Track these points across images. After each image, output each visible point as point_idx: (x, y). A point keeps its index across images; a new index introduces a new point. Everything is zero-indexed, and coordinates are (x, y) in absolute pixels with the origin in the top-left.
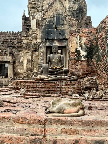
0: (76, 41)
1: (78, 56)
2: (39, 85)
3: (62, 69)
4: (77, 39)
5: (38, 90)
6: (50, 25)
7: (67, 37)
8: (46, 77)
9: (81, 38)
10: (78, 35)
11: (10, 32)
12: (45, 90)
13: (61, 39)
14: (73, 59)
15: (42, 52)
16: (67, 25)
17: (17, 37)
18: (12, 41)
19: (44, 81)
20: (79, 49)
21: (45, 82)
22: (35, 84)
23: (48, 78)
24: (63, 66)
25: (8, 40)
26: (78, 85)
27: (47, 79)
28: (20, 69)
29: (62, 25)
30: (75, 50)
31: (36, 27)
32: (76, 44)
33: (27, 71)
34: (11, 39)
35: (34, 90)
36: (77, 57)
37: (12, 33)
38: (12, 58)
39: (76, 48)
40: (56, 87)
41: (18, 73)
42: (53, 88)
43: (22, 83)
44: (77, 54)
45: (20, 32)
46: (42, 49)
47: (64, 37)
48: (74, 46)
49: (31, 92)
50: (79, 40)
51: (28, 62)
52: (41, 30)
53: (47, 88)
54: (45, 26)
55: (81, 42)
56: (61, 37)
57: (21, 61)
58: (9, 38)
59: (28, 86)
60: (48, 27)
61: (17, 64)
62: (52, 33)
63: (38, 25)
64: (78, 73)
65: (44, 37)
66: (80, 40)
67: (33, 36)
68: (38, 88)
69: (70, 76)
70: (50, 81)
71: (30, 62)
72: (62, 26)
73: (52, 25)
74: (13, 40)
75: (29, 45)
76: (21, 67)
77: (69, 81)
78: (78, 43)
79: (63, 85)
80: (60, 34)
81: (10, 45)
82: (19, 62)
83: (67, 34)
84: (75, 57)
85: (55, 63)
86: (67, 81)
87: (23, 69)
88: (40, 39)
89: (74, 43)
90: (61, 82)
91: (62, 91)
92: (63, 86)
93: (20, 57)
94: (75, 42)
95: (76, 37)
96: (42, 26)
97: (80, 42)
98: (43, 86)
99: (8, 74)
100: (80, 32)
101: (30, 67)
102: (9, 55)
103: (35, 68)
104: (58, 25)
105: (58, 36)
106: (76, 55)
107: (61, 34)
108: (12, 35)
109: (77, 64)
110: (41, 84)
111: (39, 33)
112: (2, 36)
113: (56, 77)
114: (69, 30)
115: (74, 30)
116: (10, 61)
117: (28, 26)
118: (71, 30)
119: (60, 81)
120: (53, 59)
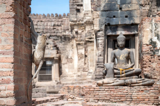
0: (150, 28)
1: (153, 49)
2: (102, 92)
3: (132, 69)
4: (152, 25)
5: (101, 98)
6: (111, 5)
7: (137, 21)
8: (111, 81)
9: (157, 24)
10: (152, 20)
11: (52, 14)
12: (110, 99)
13: (129, 24)
14: (147, 54)
15: (101, 44)
16: (137, 4)
17: (62, 21)
18: (55, 29)
19: (109, 86)
20: (155, 39)
21: (109, 88)
22: (97, 91)
23: (113, 82)
24: (133, 66)
25: (50, 27)
26: (154, 90)
27: (112, 84)
28: (69, 69)
29: (129, 3)
30: (149, 41)
31: (91, 7)
32: (150, 32)
33: (79, 71)
34: (54, 25)
35: (95, 98)
36: (152, 51)
37: (56, 17)
38: (58, 53)
39: (151, 38)
40: (125, 95)
41: (66, 74)
42: (120, 95)
43: (75, 89)
44: (151, 46)
45: (66, 15)
46: (101, 39)
47: (132, 22)
48: (148, 35)
49: (92, 101)
50: (154, 27)
51: (79, 58)
52: (99, 13)
53: (112, 96)
54: (105, 6)
55: (158, 30)
56: (128, 22)
57: (69, 57)
58: (52, 24)
59: (87, 93)
60: (109, 7)
61: (64, 61)
62: (114, 17)
63: (94, 4)
64: (154, 73)
65: (104, 22)
66: (156, 27)
67: (86, 19)
68: (100, 96)
69: (144, 80)
70: (117, 87)
71: (83, 58)
72: (129, 6)
73: (115, 5)
74: (58, 27)
75: (80, 34)
76: (70, 65)
77: (142, 85)
78: (153, 31)
79: (135, 91)
80: (126, 17)
81: (53, 34)
82: (67, 58)
83: (137, 17)
84: (149, 51)
85: (123, 61)
86: (140, 85)
87: (73, 68)
88: (98, 25)
89: (147, 31)
90: (132, 87)
91: (133, 100)
92: (133, 92)
93: (68, 51)
94: (148, 29)
95: (150, 23)
96: (100, 6)
97: (155, 30)
98: (107, 93)
99: (51, 75)
100: (155, 16)
101: (83, 65)
102: (52, 48)
103: (91, 66)
104: (124, 4)
105: (123, 20)
106: (150, 48)
107: (128, 16)
108: (55, 19)
109: (152, 61)
110: (104, 90)
111: (96, 17)
112: (41, 21)
113: (125, 80)
114: (139, 11)
115: (146, 11)
116: (53, 58)
117: (78, 5)
118: (143, 11)
119: (130, 86)
120: (120, 56)
